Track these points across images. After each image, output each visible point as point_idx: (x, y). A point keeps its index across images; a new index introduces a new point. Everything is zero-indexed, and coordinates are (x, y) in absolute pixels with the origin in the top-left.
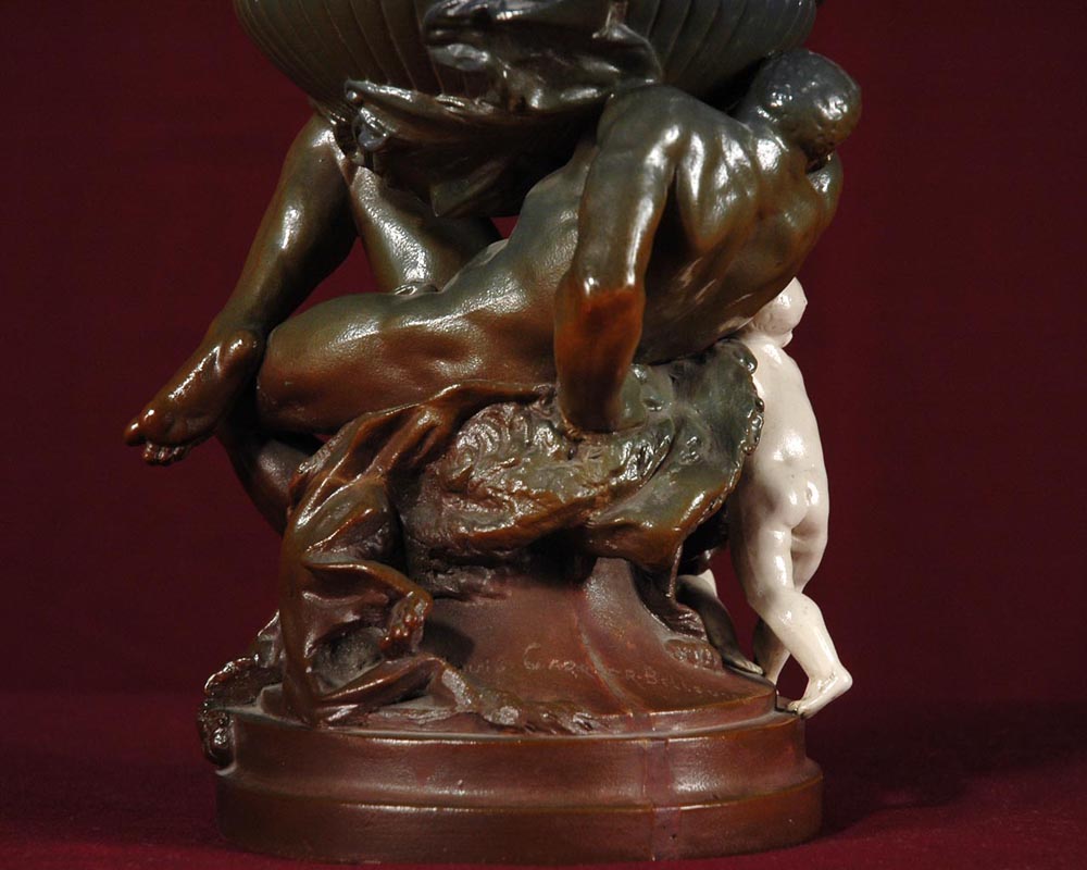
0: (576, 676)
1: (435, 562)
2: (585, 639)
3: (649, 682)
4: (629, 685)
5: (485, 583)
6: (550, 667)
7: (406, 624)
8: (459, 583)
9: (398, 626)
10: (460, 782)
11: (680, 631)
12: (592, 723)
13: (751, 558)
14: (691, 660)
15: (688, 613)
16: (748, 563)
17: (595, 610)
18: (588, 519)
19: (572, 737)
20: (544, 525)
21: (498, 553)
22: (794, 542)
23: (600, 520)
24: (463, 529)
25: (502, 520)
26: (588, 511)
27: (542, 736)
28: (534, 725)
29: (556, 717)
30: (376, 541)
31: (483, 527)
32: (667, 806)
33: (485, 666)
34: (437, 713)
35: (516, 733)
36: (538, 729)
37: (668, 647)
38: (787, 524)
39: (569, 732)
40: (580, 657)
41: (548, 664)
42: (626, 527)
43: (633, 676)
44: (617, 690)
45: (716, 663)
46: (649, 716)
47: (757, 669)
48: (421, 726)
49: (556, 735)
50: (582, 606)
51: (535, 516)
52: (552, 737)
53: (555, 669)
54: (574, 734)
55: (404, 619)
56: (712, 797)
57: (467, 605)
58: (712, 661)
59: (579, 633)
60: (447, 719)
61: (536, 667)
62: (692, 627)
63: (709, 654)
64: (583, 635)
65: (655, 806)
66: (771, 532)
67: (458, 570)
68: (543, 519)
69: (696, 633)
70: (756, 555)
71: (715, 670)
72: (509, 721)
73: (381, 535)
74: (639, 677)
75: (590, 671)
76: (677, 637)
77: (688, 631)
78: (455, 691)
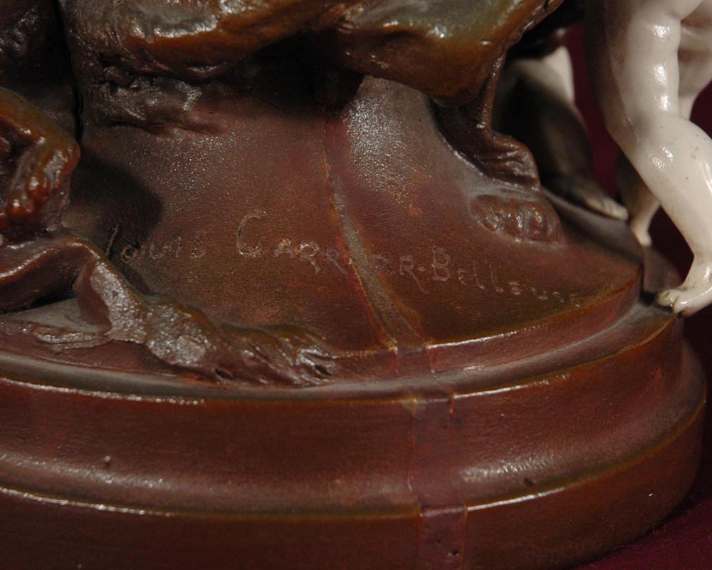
0: (317, 270)
1: (111, 71)
2: (339, 201)
3: (436, 278)
4: (402, 286)
5: (186, 107)
6: (277, 253)
7: (29, 193)
8: (146, 107)
9: (17, 195)
10: (108, 458)
11: (499, 177)
12: (328, 365)
13: (615, 65)
14: (511, 228)
15: (511, 150)
16: (610, 71)
17: (360, 154)
18: (342, 19)
19: (293, 391)
20: (265, 30)
21: (195, 70)
22: (683, 36)
23: (362, 21)
24: (138, 31)
25: (199, 20)
26: (342, 6)
27: (244, 387)
28: (231, 368)
29: (266, 358)
30: (15, 38)
31: (167, 28)
32: (444, 507)
33: (175, 247)
34: (81, 334)
35: (200, 379)
36: (236, 376)
37: (476, 209)
38: (673, 14)
39: (288, 382)
40: (328, 236)
41: (274, 247)
42: (400, 35)
43: (409, 268)
44: (380, 295)
45: (551, 230)
46: (425, 351)
47: (619, 212)
48: (57, 354)
49: (266, 388)
50: (339, 147)
51: (249, 16)
52: (259, 390)
53: (285, 256)
54: (297, 386)
55: (27, 185)
56: (522, 483)
57: (159, 139)
58: (545, 230)
59: (331, 191)
60: (94, 348)
61: (255, 253)
62: (517, 171)
63: (540, 219)
64: (336, 195)
65: (425, 507)
66: (648, 26)
67: (145, 85)
68: (264, 20)
69: (523, 180)
70: (622, 60)
71: (549, 241)
72: (189, 360)
73: (24, 28)
74: (421, 269)
75: (341, 261)
76: (492, 188)
77: (510, 176)
78: (108, 304)
